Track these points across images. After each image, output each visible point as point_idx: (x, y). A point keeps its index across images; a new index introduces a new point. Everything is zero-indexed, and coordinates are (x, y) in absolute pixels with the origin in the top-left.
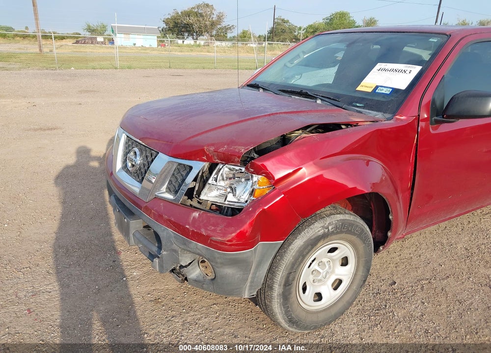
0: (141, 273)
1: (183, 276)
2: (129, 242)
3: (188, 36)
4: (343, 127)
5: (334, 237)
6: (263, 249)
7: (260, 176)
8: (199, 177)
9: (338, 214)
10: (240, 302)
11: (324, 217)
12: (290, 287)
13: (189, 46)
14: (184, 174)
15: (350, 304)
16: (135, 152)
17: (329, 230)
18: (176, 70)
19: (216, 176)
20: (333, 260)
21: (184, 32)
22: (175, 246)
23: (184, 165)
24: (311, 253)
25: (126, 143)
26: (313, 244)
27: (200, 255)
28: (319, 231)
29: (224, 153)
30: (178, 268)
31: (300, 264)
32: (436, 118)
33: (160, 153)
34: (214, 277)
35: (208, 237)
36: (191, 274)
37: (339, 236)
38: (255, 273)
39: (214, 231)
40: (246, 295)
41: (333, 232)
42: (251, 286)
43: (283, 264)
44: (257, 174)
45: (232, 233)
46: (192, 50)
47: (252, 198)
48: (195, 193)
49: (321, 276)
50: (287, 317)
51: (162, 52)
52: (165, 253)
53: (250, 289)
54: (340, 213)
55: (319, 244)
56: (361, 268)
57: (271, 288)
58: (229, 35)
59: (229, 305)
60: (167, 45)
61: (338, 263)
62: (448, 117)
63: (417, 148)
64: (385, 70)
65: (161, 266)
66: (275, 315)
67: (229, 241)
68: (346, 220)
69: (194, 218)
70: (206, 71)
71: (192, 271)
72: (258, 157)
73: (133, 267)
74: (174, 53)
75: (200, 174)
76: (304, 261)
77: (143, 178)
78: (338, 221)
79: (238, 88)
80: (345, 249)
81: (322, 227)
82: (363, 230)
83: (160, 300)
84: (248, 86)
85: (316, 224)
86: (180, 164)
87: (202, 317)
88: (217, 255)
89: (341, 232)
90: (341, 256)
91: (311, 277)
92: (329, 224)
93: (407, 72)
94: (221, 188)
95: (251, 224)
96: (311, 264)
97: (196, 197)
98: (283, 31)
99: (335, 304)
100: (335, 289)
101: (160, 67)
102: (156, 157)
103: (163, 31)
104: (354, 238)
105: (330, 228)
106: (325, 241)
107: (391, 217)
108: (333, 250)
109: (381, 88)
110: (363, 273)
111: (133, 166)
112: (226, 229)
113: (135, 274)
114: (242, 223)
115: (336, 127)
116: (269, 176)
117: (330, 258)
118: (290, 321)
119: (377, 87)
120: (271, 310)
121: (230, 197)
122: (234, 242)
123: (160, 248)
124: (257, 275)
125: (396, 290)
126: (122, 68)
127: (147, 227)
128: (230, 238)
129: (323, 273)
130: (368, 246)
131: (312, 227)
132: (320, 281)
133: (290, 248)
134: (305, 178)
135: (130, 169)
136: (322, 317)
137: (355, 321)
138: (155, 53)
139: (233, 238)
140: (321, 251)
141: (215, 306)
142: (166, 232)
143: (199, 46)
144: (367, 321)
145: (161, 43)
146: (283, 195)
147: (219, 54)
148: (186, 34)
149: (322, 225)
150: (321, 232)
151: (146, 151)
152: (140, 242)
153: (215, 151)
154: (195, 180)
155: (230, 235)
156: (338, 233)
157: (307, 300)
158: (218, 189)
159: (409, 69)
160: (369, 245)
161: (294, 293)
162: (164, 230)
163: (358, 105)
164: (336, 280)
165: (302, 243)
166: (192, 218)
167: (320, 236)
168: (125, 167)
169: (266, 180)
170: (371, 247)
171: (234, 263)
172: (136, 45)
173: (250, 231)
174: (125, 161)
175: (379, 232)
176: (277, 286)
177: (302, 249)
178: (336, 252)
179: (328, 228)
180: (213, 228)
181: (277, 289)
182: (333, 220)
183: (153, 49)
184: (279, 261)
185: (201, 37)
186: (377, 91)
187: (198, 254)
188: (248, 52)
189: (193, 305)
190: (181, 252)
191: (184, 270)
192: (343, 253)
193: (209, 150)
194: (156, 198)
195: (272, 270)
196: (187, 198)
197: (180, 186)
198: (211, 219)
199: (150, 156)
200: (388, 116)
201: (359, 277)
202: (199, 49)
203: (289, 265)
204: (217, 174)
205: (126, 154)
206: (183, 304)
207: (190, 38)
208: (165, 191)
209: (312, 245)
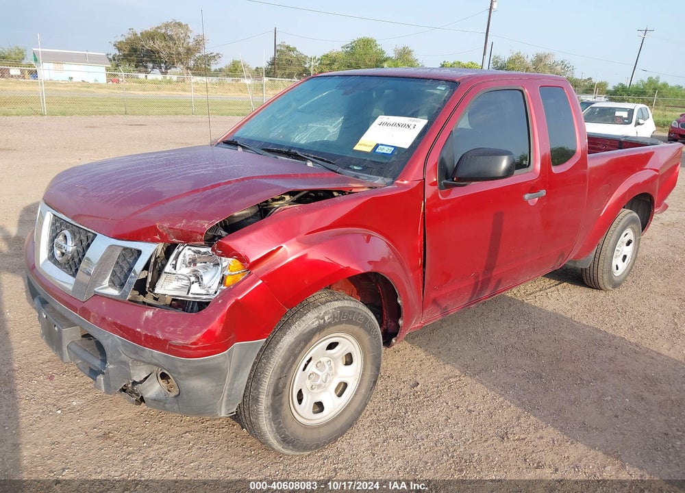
0: (83, 401)
1: (138, 395)
2: (62, 359)
3: (153, 68)
4: (335, 194)
5: (332, 329)
6: (241, 352)
7: (231, 259)
8: (152, 263)
9: (334, 301)
10: (222, 426)
11: (319, 306)
12: (280, 396)
13: (154, 82)
14: (131, 261)
15: (359, 412)
16: (65, 236)
17: (325, 321)
18: (135, 118)
19: (174, 263)
20: (334, 359)
21: (147, 61)
22: (124, 357)
23: (131, 249)
24: (304, 350)
25: (53, 224)
26: (307, 339)
27: (158, 366)
28: (313, 323)
29: (182, 230)
30: (130, 385)
31: (291, 366)
32: (445, 181)
33: (99, 235)
34: (177, 393)
35: (166, 341)
36: (148, 392)
37: (338, 327)
38: (232, 384)
39: (174, 332)
40: (223, 413)
41: (330, 323)
42: (228, 401)
43: (271, 368)
44: (227, 257)
45: (196, 334)
46: (159, 89)
47: (223, 287)
48: (148, 286)
49: (320, 380)
50: (280, 436)
51: (114, 91)
52: (111, 366)
53: (227, 405)
54: (338, 300)
55: (314, 339)
56: (369, 366)
57: (256, 400)
58: (213, 67)
59: (207, 431)
60: (121, 80)
61: (341, 362)
62: (459, 179)
63: (424, 218)
64: (387, 124)
65: (107, 385)
66: (264, 435)
67: (194, 344)
68: (345, 307)
69: (147, 318)
70: (179, 118)
71: (149, 389)
72: (227, 235)
73: (71, 394)
74: (133, 92)
75: (153, 260)
76: (296, 363)
77: (77, 270)
78: (335, 309)
79: (211, 145)
80: (348, 344)
81: (317, 317)
82: (367, 318)
83: (110, 434)
84: (224, 143)
85: (309, 315)
86: (125, 249)
87: (170, 450)
88: (179, 364)
89: (340, 323)
90: (344, 352)
91: (308, 383)
92: (324, 313)
93: (411, 127)
94: (182, 277)
95: (221, 320)
96: (306, 366)
97: (150, 291)
98: (289, 62)
99: (340, 414)
100: (340, 395)
101: (112, 113)
102: (92, 241)
103: (114, 60)
104: (356, 329)
105: (326, 318)
106: (321, 336)
107: (399, 302)
108: (332, 346)
109: (382, 147)
110: (371, 372)
111: (63, 254)
112: (189, 328)
113: (74, 403)
114: (211, 319)
115: (328, 194)
116: (242, 259)
117: (330, 356)
118: (284, 441)
119: (377, 146)
120: (259, 428)
121: (195, 288)
122: (200, 345)
123: (104, 361)
124: (235, 386)
125: (419, 393)
126: (51, 114)
127: (87, 336)
128: (194, 340)
129: (322, 375)
130: (375, 338)
131: (304, 318)
132: (319, 386)
133: (278, 347)
134: (287, 258)
135: (58, 259)
136: (325, 432)
137: (367, 435)
138: (104, 91)
139: (199, 340)
140: (318, 348)
141: (187, 434)
142: (111, 340)
143: (170, 82)
144: (381, 433)
145: (112, 78)
146: (261, 282)
147: (198, 94)
148: (151, 65)
149: (316, 315)
150: (315, 324)
151: (80, 233)
152: (77, 356)
153: (171, 228)
154: (146, 268)
155: (193, 336)
156: (336, 324)
157: (304, 413)
158: (179, 279)
159: (413, 123)
160: (376, 336)
161: (286, 404)
162: (108, 337)
163: (355, 168)
164: (340, 384)
165: (292, 340)
166: (144, 319)
167: (314, 329)
168: (52, 257)
169: (238, 263)
170: (379, 339)
171: (203, 372)
172: (74, 80)
173: (220, 329)
174: (51, 249)
175: (391, 322)
176: (264, 397)
177: (292, 347)
178: (337, 348)
179: (323, 318)
180: (172, 329)
181: (264, 401)
182: (330, 308)
183: (100, 86)
184: (265, 364)
185: (173, 70)
186: (377, 150)
187: (156, 365)
188: (240, 90)
189: (157, 437)
190: (132, 363)
191: (138, 388)
192: (345, 348)
193: (163, 227)
194: (96, 295)
195: (255, 377)
196: (138, 293)
197: (126, 277)
198: (169, 318)
199: (86, 240)
200: (389, 180)
201: (367, 378)
202: (170, 86)
203: (277, 370)
204: (177, 258)
205: (52, 240)
206: (143, 436)
207: (157, 71)
208: (107, 285)
209: (305, 341)
